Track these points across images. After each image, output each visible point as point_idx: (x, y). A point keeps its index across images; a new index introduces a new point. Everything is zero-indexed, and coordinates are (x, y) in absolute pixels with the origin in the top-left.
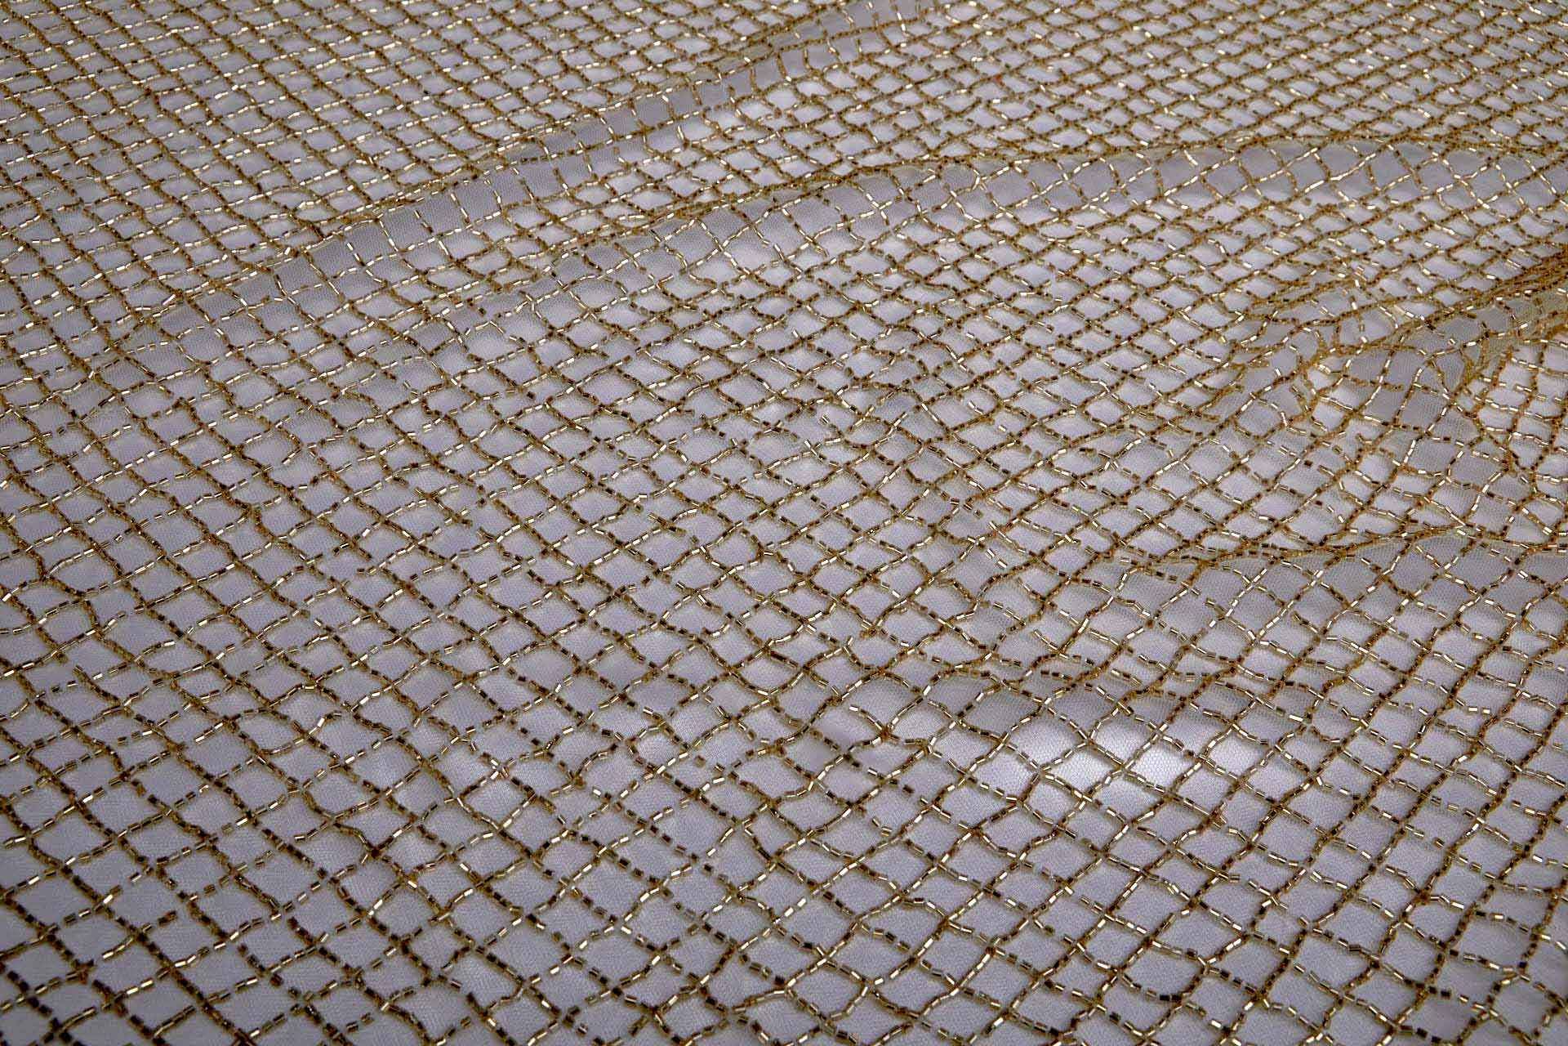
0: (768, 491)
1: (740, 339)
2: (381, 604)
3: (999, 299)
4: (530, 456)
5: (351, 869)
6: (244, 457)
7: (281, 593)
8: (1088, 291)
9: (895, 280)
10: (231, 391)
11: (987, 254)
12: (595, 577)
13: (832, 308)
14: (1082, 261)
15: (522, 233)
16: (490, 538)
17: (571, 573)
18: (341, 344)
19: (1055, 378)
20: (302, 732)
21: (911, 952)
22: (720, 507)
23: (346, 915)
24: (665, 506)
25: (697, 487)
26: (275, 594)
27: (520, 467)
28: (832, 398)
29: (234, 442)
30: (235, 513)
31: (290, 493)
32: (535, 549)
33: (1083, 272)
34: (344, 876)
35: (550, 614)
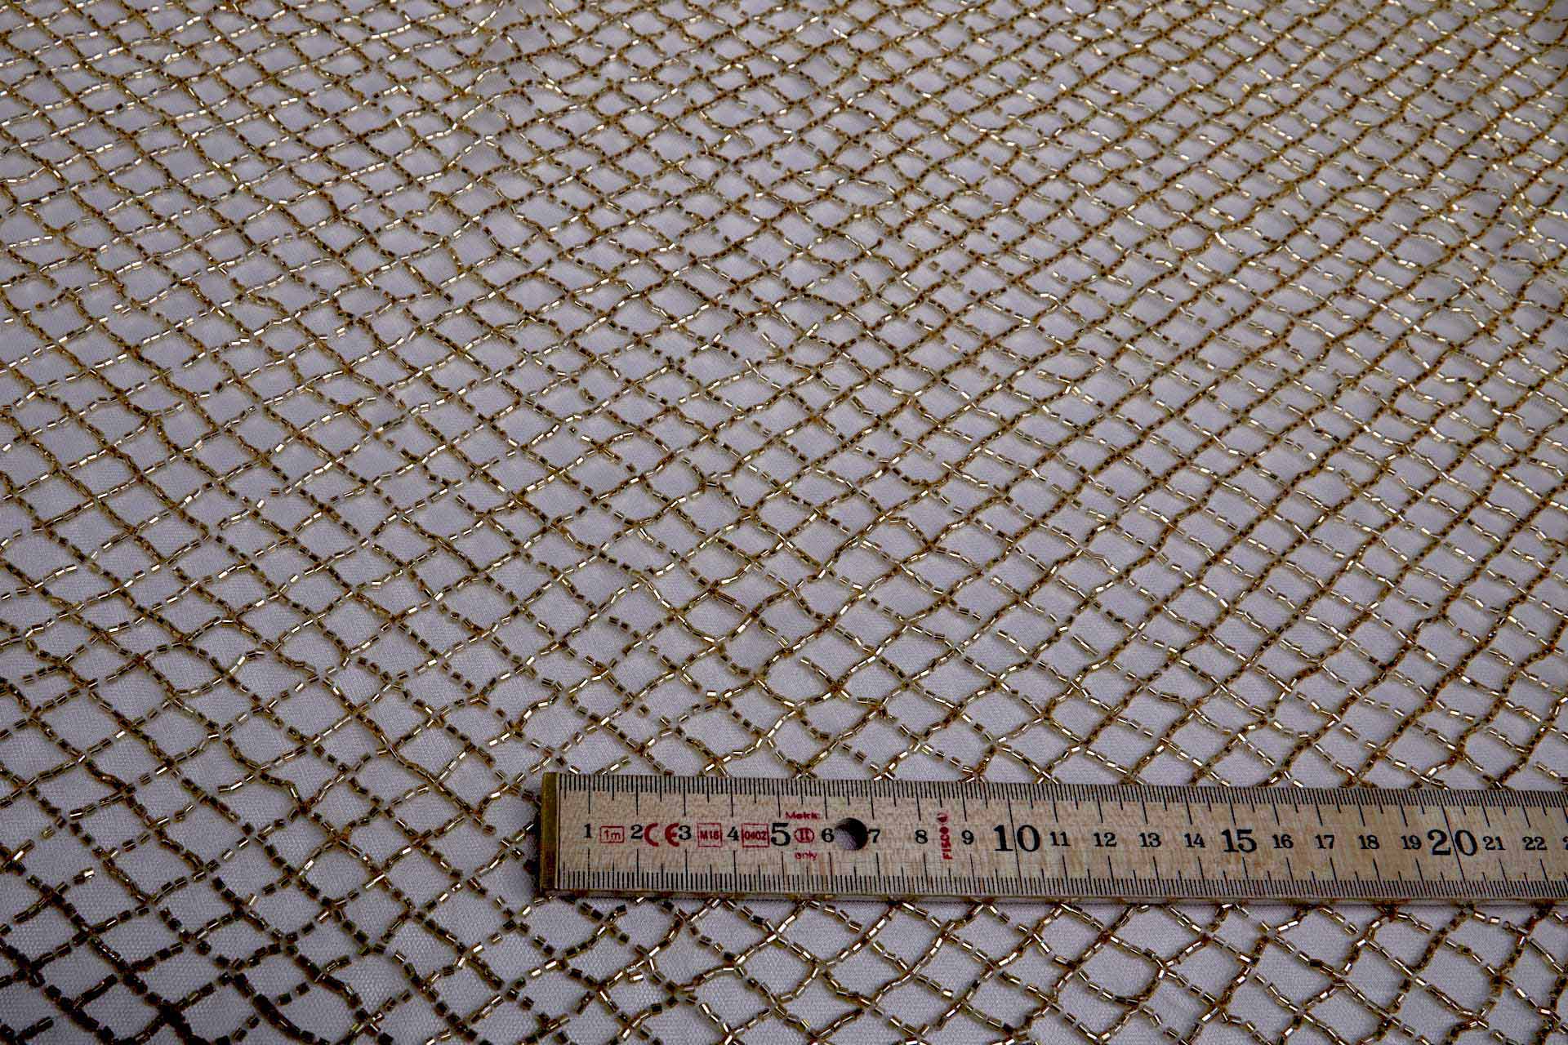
0: (707, 414)
1: (669, 243)
2: (299, 528)
3: (937, 201)
4: (453, 366)
5: (279, 824)
6: (141, 359)
7: (191, 513)
8: (1028, 190)
9: (825, 177)
10: (122, 280)
11: (919, 147)
12: (529, 505)
13: (762, 208)
14: (1017, 153)
15: (426, 107)
16: (414, 459)
17: (501, 500)
18: (239, 231)
19: (1004, 290)
20: (221, 671)
21: (862, 931)
22: (656, 430)
23: (274, 875)
24: (599, 428)
25: (632, 408)
26: (183, 514)
27: (440, 378)
28: (770, 311)
29: (130, 342)
30: (133, 421)
31: (192, 399)
32: (462, 472)
33: (1019, 167)
34: (272, 831)
35: (482, 546)
